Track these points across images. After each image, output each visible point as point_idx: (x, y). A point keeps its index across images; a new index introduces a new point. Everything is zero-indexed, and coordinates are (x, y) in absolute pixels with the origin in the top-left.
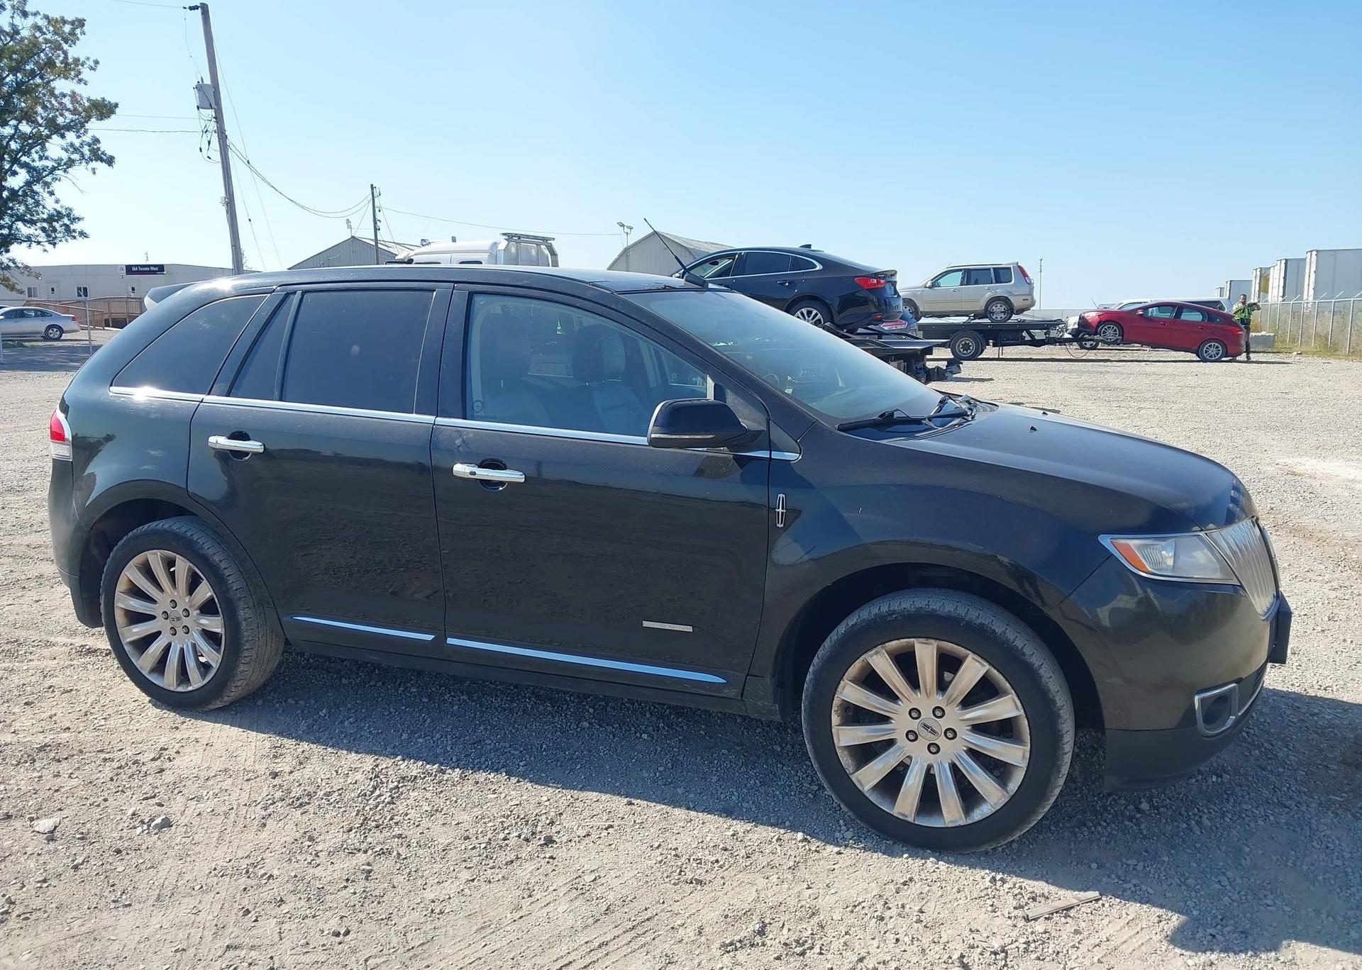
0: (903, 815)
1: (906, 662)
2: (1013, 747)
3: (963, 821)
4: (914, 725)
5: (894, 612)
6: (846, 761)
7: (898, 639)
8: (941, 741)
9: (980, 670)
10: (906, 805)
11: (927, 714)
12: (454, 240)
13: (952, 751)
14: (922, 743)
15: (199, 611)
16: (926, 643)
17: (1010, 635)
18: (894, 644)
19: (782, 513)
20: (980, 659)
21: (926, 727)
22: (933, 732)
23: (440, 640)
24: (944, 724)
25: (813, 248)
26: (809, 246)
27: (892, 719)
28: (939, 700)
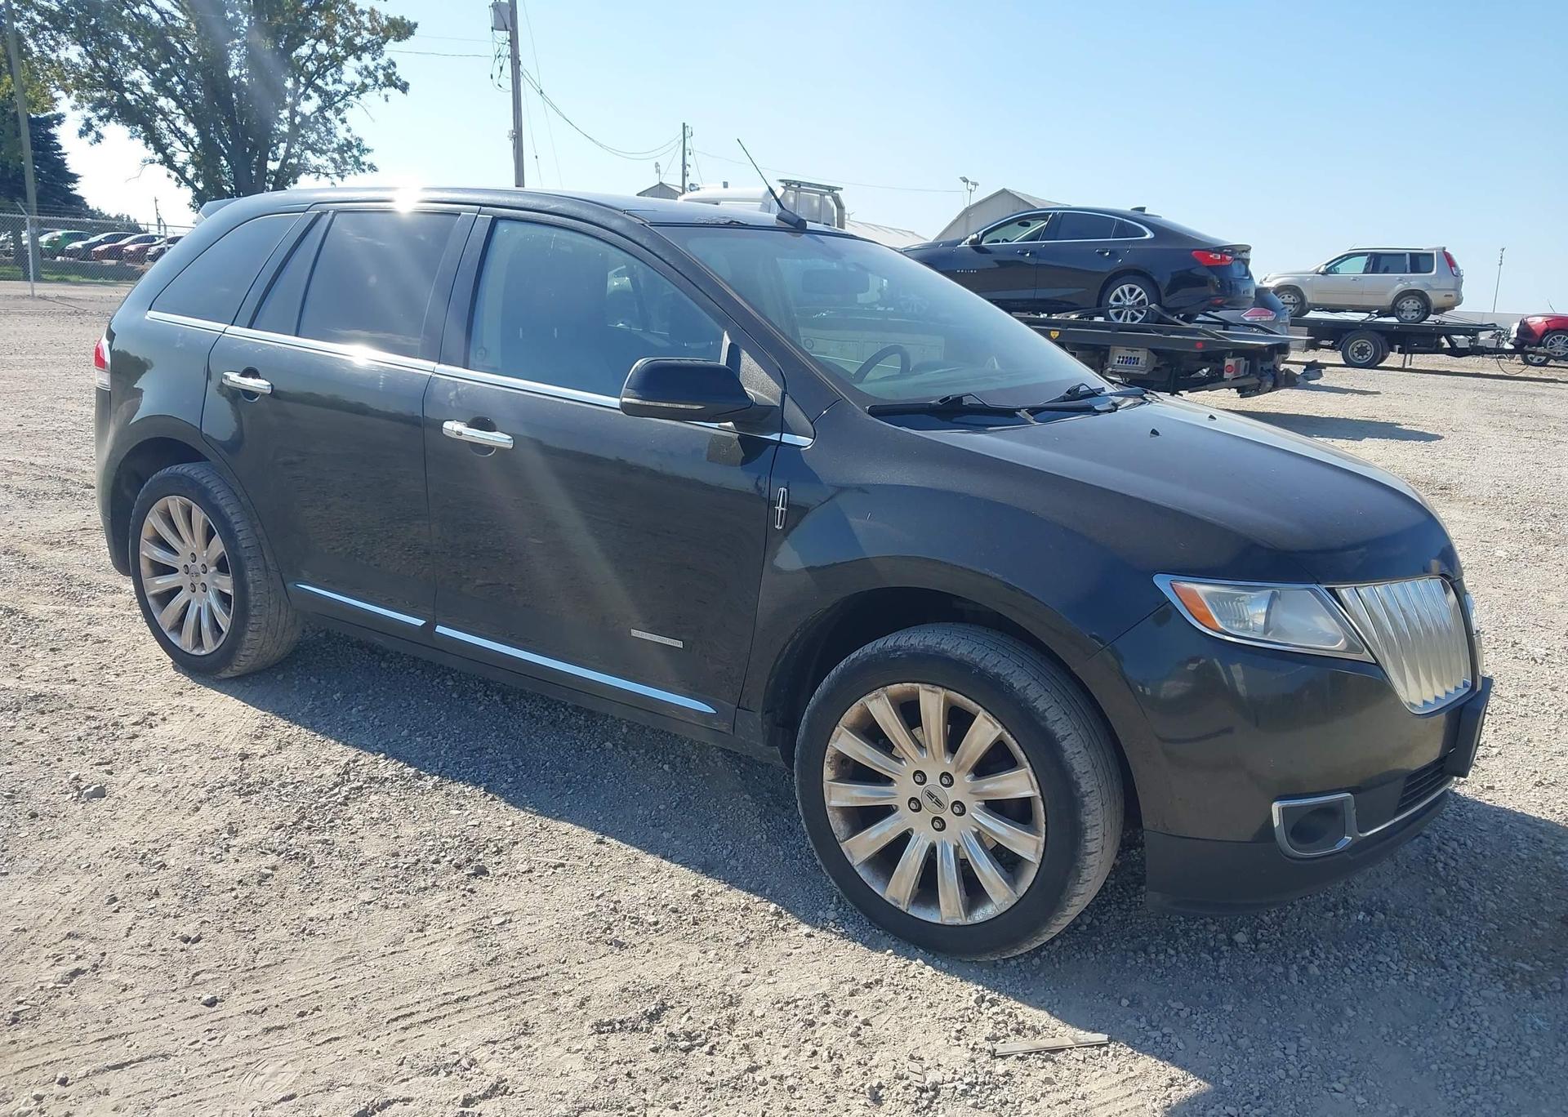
0: (896, 901)
1: (910, 713)
2: (1025, 836)
3: (961, 920)
4: (918, 791)
5: (899, 648)
6: (837, 824)
7: (901, 683)
8: (947, 815)
9: (991, 733)
10: (899, 889)
11: (933, 779)
12: (726, 185)
13: (958, 830)
14: (927, 814)
15: (215, 568)
16: (933, 692)
17: (1033, 692)
18: (896, 688)
19: (782, 511)
20: (991, 718)
21: (931, 795)
22: (939, 803)
23: (429, 627)
24: (951, 795)
25: (1146, 212)
26: (1143, 209)
27: (895, 782)
28: (947, 765)
